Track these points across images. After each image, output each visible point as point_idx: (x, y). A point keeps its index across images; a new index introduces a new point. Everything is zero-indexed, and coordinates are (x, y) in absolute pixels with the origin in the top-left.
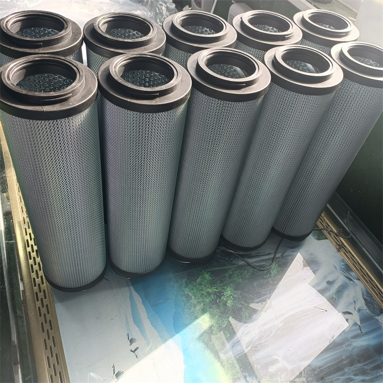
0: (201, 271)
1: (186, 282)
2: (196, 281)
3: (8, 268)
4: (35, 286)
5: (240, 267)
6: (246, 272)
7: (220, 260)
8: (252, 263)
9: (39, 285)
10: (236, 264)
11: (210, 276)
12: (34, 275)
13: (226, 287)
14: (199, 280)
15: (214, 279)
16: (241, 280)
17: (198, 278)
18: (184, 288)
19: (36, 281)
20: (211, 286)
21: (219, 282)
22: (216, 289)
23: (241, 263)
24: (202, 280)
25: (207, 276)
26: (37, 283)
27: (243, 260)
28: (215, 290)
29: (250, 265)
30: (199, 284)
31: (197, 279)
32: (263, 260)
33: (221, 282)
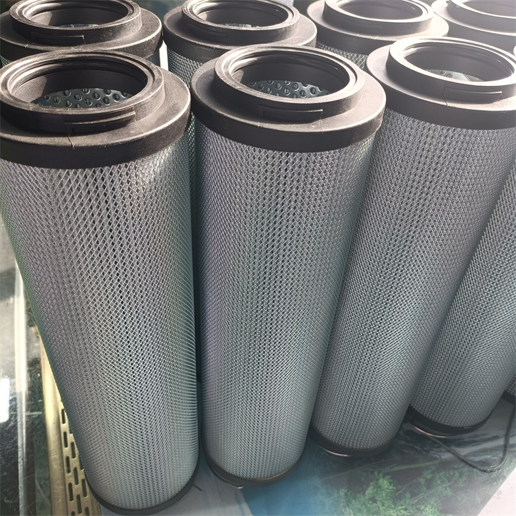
0: (372, 473)
1: (346, 494)
2: (364, 494)
3: (27, 463)
4: (72, 499)
5: (445, 465)
6: (457, 474)
7: (405, 451)
8: (465, 456)
9: (78, 497)
10: (436, 459)
11: (391, 483)
12: (70, 478)
13: (423, 507)
14: (369, 491)
15: (398, 490)
16: (449, 492)
17: (368, 486)
18: (344, 507)
19: (74, 490)
20: (395, 504)
21: (408, 495)
22: (406, 509)
23: (446, 456)
24: (377, 492)
25: (385, 483)
26: (75, 493)
27: (449, 451)
28: (403, 512)
29: (463, 461)
30: (370, 499)
31: (366, 489)
32: (485, 451)
33: (413, 495)
